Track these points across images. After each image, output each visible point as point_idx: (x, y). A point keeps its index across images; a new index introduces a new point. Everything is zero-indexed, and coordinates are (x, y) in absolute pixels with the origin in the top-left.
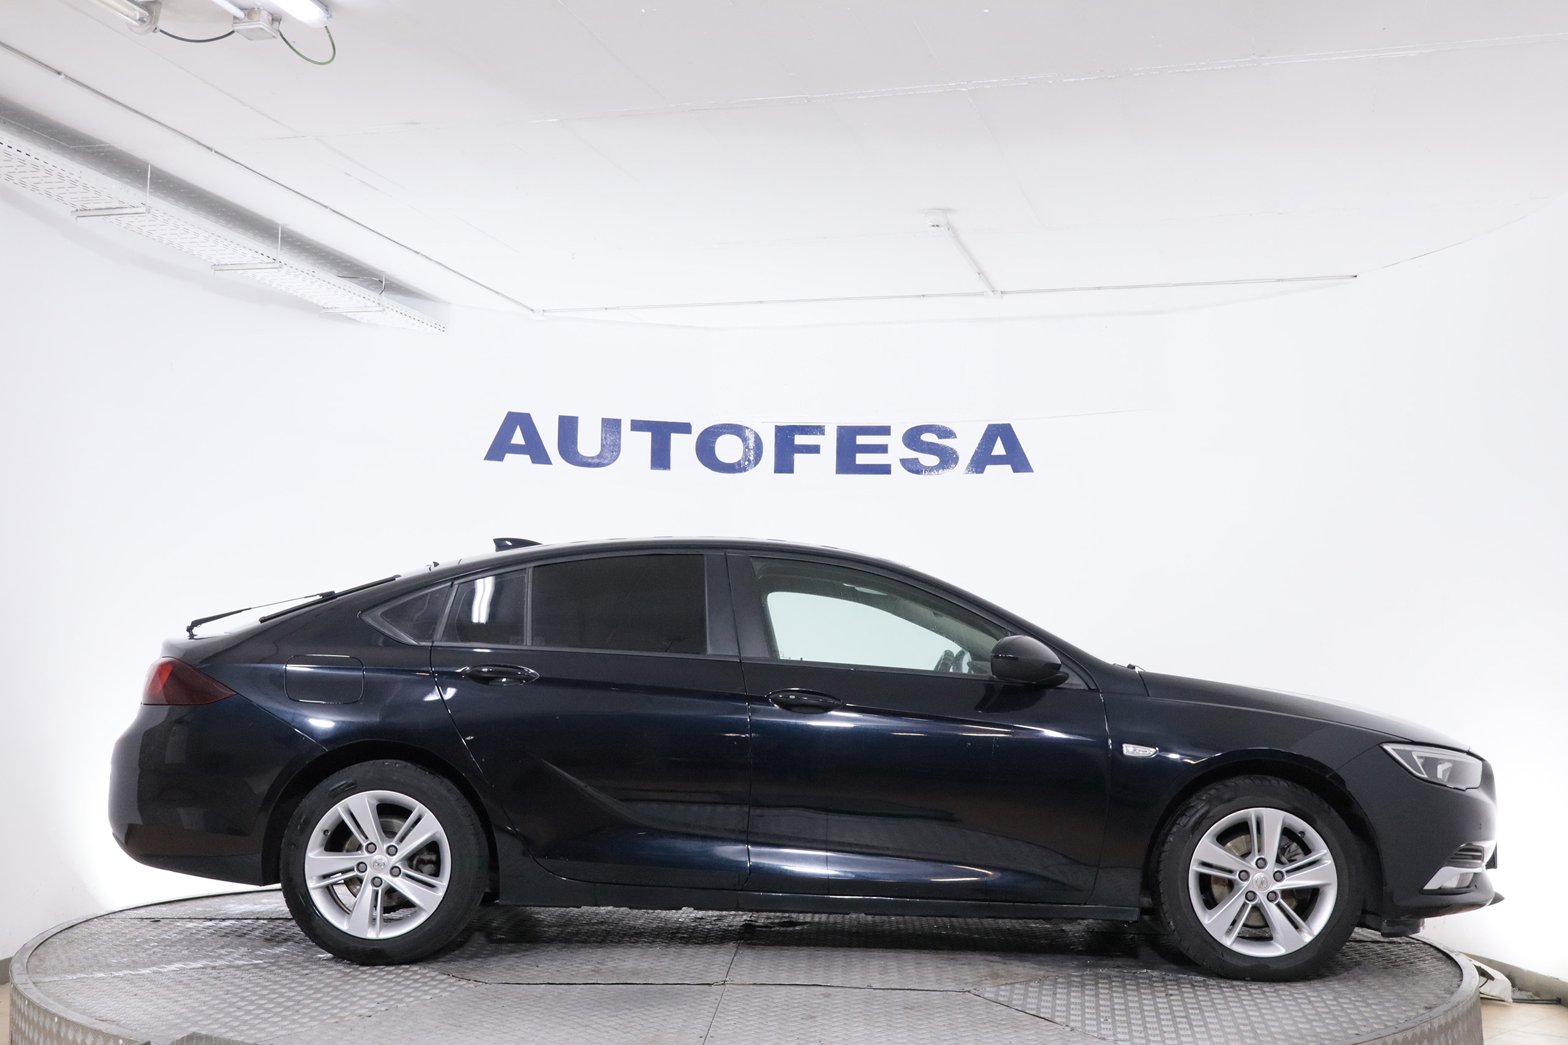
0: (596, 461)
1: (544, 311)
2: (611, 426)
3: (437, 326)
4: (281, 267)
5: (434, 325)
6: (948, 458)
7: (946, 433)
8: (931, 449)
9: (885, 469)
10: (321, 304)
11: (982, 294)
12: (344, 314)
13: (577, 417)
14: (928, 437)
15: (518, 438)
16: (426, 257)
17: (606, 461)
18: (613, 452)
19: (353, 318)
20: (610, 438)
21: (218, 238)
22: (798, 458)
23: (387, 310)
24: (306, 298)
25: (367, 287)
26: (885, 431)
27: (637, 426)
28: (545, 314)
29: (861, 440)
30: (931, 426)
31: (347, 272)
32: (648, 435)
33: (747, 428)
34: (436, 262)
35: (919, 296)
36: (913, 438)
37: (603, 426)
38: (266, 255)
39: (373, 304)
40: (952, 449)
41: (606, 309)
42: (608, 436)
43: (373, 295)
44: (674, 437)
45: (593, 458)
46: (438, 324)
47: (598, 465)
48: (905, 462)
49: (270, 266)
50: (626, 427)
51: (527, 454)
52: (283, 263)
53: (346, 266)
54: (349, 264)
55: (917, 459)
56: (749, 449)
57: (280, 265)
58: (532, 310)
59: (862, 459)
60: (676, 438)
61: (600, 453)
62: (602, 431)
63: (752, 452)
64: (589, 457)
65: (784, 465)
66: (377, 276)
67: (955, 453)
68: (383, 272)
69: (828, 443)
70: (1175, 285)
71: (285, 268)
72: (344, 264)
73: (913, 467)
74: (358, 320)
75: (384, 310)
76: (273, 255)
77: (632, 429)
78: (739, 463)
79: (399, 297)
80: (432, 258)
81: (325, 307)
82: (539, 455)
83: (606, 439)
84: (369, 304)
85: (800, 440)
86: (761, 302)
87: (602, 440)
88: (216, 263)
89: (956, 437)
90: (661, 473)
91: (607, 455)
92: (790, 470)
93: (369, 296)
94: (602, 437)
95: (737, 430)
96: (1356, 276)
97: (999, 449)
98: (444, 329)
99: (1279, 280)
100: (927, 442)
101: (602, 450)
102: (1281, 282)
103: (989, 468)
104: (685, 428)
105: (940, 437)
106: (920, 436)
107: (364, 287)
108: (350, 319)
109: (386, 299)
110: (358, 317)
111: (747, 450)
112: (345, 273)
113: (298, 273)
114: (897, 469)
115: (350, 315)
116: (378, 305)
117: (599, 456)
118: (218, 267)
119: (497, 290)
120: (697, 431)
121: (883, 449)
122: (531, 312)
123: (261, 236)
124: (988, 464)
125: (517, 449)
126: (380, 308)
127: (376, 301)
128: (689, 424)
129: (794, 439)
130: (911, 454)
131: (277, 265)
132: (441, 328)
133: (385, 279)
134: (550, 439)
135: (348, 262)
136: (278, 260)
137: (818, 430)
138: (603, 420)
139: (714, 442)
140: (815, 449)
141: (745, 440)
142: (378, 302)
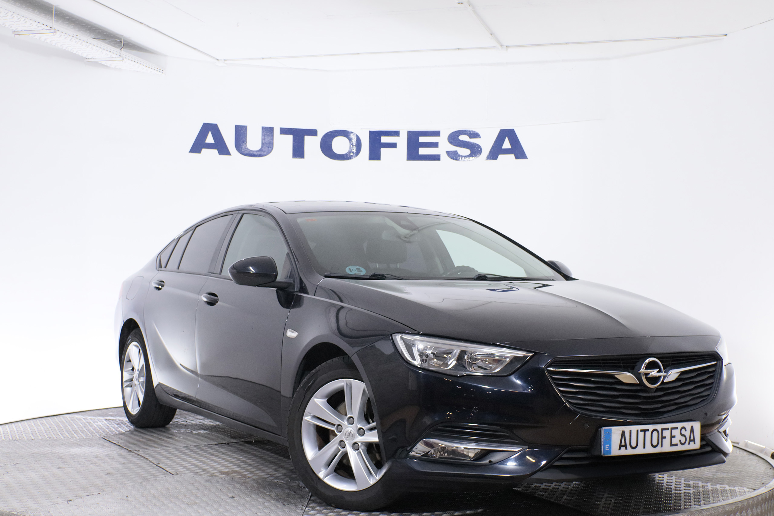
0: (259, 153)
1: (225, 60)
2: (268, 131)
3: (158, 70)
4: (55, 32)
5: (156, 69)
6: (475, 150)
7: (475, 135)
8: (465, 145)
9: (436, 158)
10: (84, 56)
11: (494, 47)
12: (100, 62)
13: (247, 126)
14: (463, 138)
15: (210, 139)
16: (148, 26)
17: (265, 153)
18: (269, 148)
19: (105, 65)
20: (267, 139)
21: (13, 14)
22: (383, 151)
23: (125, 59)
24: (74, 52)
25: (114, 46)
26: (437, 134)
27: (284, 131)
28: (226, 62)
29: (422, 139)
30: (465, 131)
31: (100, 36)
32: (290, 138)
33: (352, 132)
34: (154, 29)
35: (456, 49)
36: (454, 138)
37: (263, 131)
38: (45, 25)
39: (116, 56)
40: (478, 145)
41: (263, 58)
42: (266, 138)
43: (117, 50)
44: (306, 138)
45: (256, 151)
46: (159, 68)
47: (260, 156)
48: (449, 153)
49: (48, 31)
50: (277, 132)
51: (216, 149)
52: (56, 30)
53: (99, 32)
54: (100, 31)
55: (457, 151)
56: (353, 145)
57: (54, 31)
58: (217, 60)
59: (422, 151)
60: (308, 139)
61: (261, 148)
62: (262, 134)
63: (355, 148)
64: (254, 151)
65: (375, 155)
66: (118, 38)
67: (480, 147)
68: (122, 36)
69: (402, 141)
70: (614, 41)
71: (58, 33)
72: (98, 31)
73: (454, 156)
74: (109, 66)
75: (123, 60)
76: (50, 24)
77: (281, 133)
78: (346, 154)
79: (134, 52)
80: (151, 26)
81: (87, 58)
82: (223, 150)
83: (264, 139)
84: (114, 55)
85: (384, 139)
86: (358, 54)
87: (262, 140)
88: (15, 30)
89: (480, 137)
90: (298, 160)
91: (266, 149)
92: (378, 158)
93: (114, 51)
94: (262, 138)
95: (345, 133)
96: (726, 35)
97: (507, 145)
98: (162, 72)
99: (679, 38)
100: (463, 141)
101: (262, 147)
102: (680, 39)
103: (500, 156)
104: (313, 133)
105: (470, 138)
106: (458, 137)
107: (112, 45)
108: (103, 65)
109: (125, 53)
110: (108, 64)
111: (352, 146)
112: (99, 36)
113: (66, 36)
114: (444, 157)
115: (103, 63)
116: (119, 56)
117: (261, 150)
118: (16, 33)
119: (194, 47)
120: (321, 134)
121: (435, 145)
122: (217, 61)
123: (44, 13)
124: (500, 154)
125: (209, 146)
126: (121, 58)
127: (118, 54)
128: (316, 130)
129: (380, 139)
130: (453, 148)
131: (52, 31)
132: (161, 71)
133: (124, 40)
134: (230, 140)
135: (99, 29)
136: (53, 28)
137: (396, 133)
138: (263, 128)
139: (331, 142)
140: (394, 145)
141: (350, 140)
142: (120, 54)
